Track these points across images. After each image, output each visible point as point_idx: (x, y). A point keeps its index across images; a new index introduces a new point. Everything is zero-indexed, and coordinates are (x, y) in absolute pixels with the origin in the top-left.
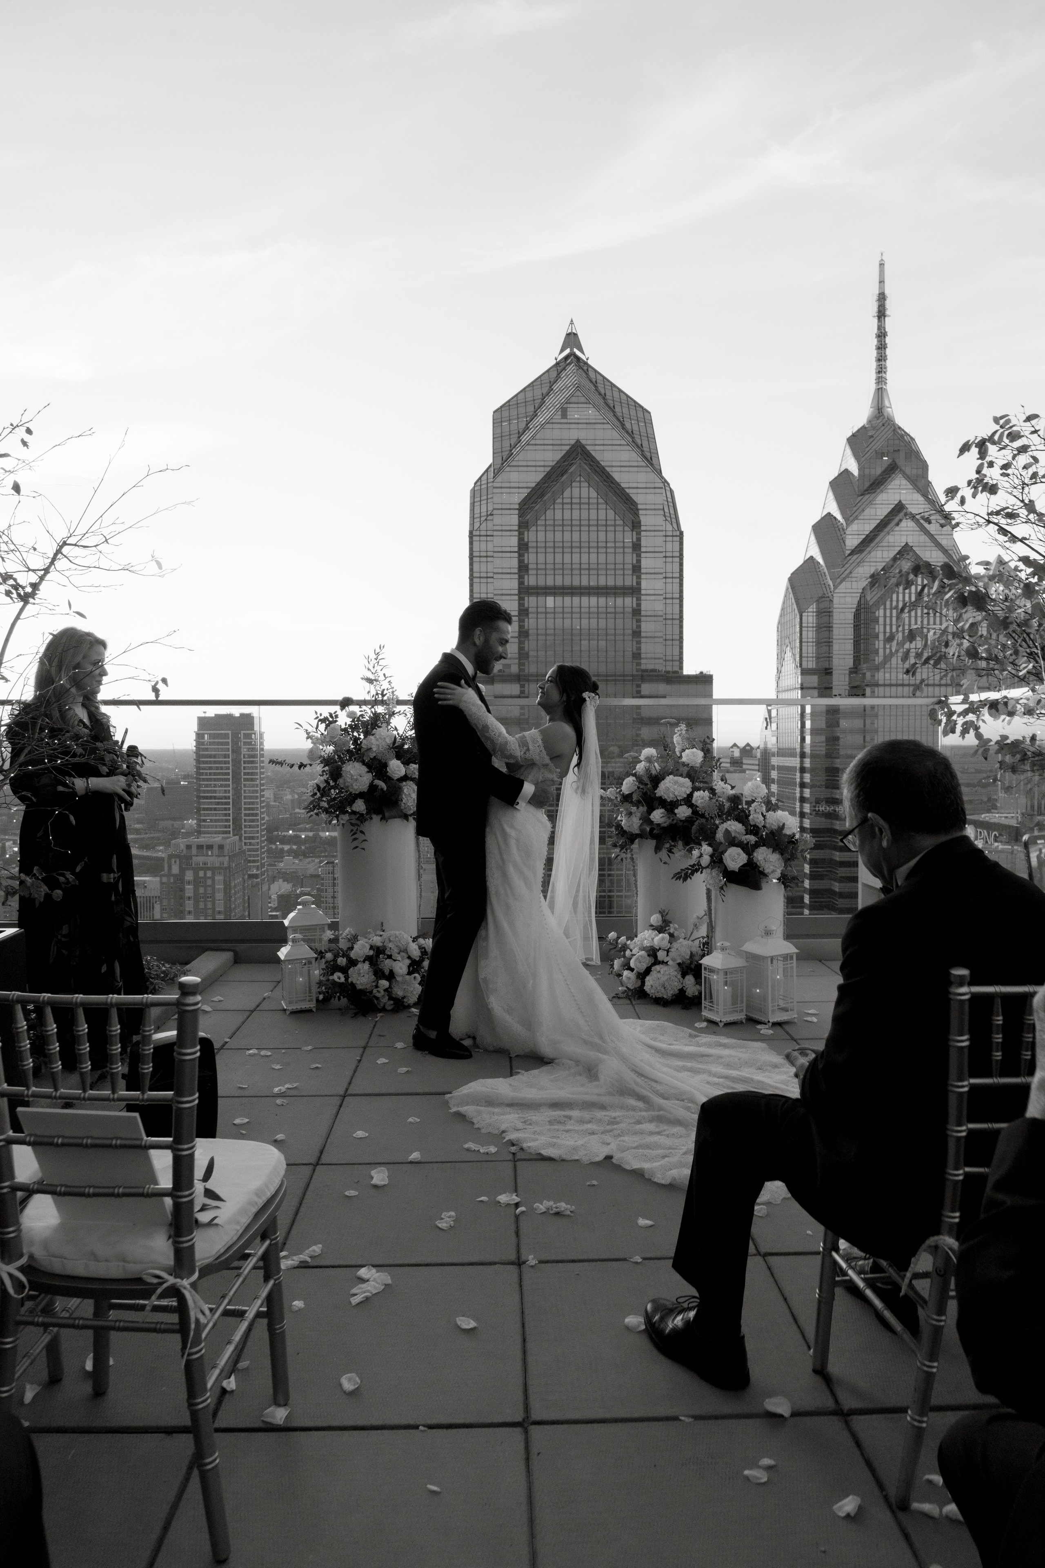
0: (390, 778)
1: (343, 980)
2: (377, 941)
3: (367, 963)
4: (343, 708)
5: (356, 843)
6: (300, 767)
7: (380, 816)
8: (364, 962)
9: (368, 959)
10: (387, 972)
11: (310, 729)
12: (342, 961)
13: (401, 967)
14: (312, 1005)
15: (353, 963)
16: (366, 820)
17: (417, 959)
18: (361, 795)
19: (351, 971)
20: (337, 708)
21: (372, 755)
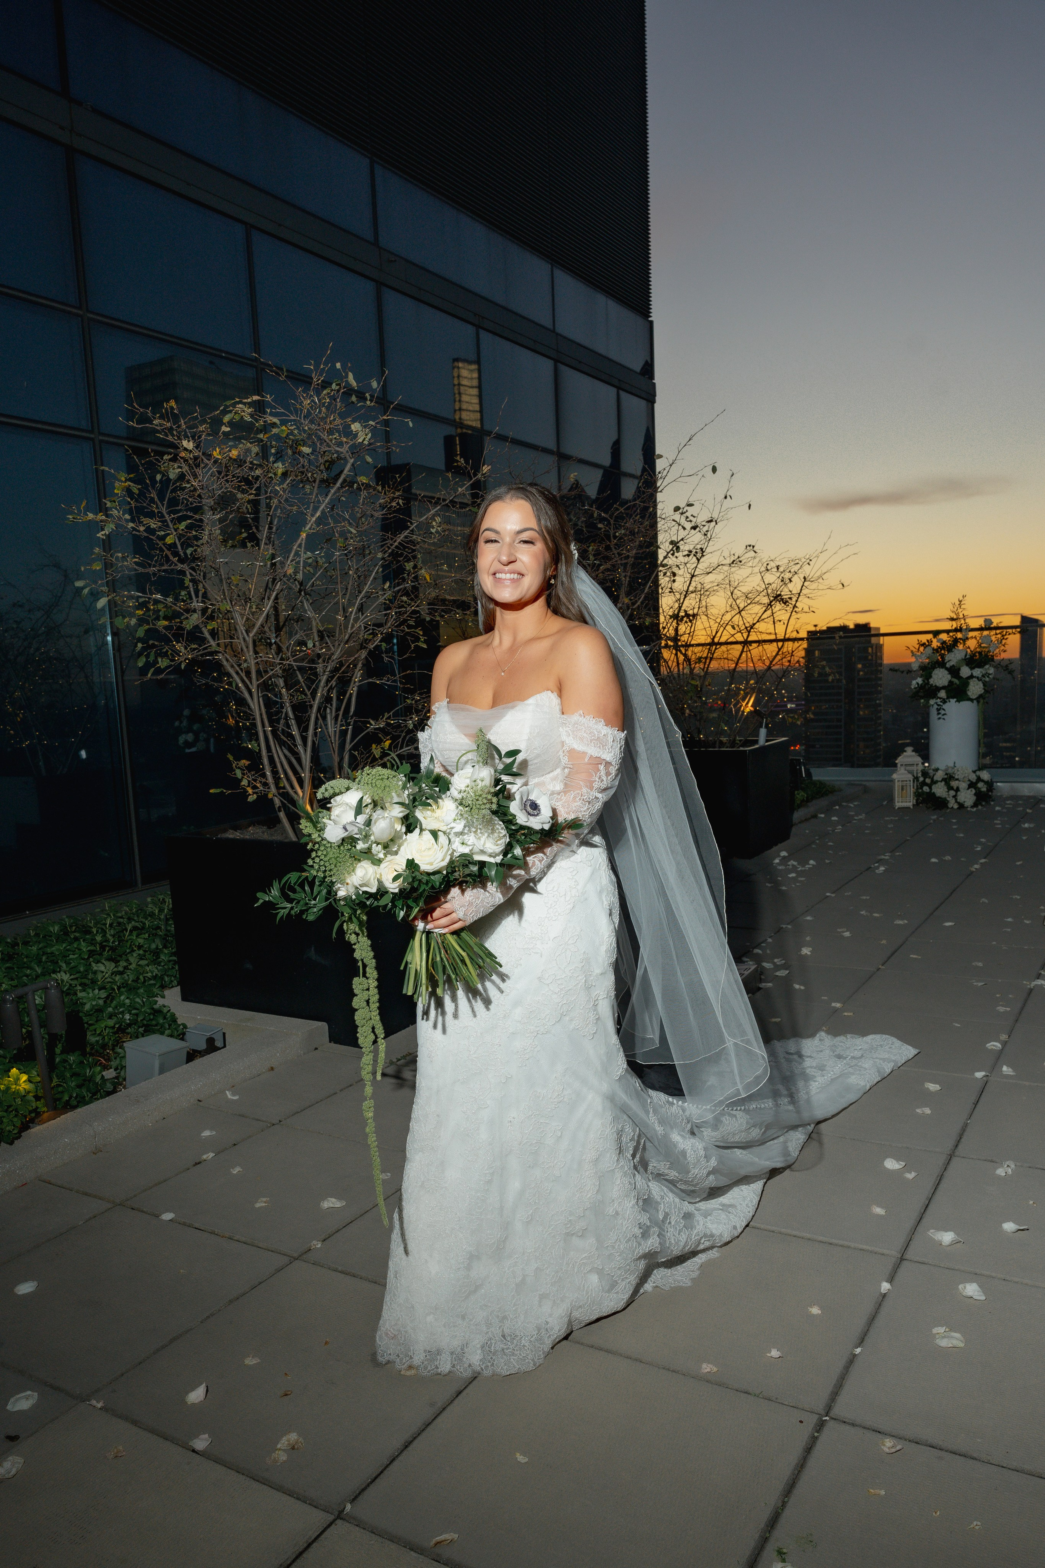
0: (962, 677)
1: (928, 790)
2: (950, 771)
3: (943, 783)
4: (935, 637)
5: (940, 716)
6: (907, 673)
7: (955, 700)
8: (941, 781)
9: (944, 780)
10: (955, 788)
11: (914, 650)
12: (928, 781)
13: (963, 785)
14: (910, 805)
15: (934, 782)
16: (946, 702)
17: (974, 781)
18: (944, 688)
19: (933, 787)
20: (930, 636)
21: (951, 663)
